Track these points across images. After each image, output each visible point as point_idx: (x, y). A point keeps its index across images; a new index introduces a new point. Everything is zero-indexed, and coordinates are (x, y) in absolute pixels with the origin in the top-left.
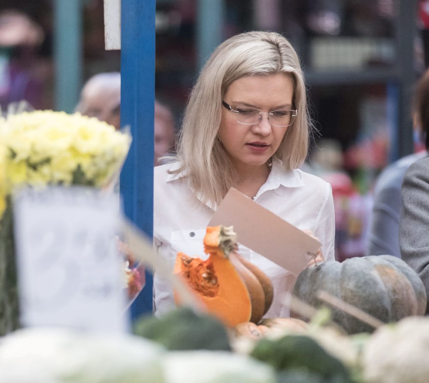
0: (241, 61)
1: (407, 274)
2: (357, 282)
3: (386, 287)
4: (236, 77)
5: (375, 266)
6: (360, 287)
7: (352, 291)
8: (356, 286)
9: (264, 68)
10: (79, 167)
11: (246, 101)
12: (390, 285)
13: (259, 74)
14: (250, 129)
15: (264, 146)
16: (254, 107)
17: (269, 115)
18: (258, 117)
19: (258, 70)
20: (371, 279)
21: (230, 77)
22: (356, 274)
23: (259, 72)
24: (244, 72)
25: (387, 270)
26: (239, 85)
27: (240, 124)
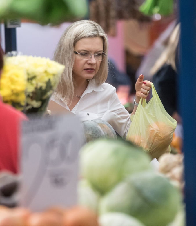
0: (81, 31)
1: (109, 127)
2: (93, 131)
3: (104, 133)
4: (79, 38)
5: (98, 124)
6: (94, 134)
7: (91, 136)
8: (92, 133)
9: (92, 34)
10: (49, 80)
11: (84, 49)
12: (106, 132)
13: (90, 37)
14: (86, 62)
15: (92, 69)
16: (88, 51)
17: (94, 55)
18: (89, 56)
19: (89, 35)
20: (98, 130)
21: (76, 39)
22: (91, 128)
23: (90, 36)
24: (83, 36)
25: (104, 125)
26: (81, 42)
27: (82, 60)
